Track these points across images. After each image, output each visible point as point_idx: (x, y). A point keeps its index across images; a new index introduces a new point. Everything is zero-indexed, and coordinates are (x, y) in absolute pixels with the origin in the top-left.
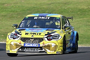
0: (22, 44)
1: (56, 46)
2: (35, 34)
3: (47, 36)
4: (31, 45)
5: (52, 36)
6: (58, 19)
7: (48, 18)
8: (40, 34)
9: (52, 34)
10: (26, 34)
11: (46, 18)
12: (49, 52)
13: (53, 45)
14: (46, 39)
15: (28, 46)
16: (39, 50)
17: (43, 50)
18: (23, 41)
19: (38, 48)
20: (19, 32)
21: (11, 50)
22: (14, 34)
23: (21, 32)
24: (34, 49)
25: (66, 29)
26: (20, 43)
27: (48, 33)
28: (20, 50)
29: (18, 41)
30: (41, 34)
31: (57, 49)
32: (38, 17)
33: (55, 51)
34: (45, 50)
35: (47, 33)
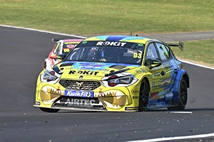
0: (62, 90)
1: (124, 97)
2: (87, 73)
3: (107, 78)
4: (78, 94)
5: (117, 77)
6: (140, 47)
7: (123, 44)
8: (96, 73)
9: (119, 75)
10: (71, 72)
11: (118, 45)
12: (110, 107)
13: (119, 94)
14: (106, 83)
15: (73, 95)
16: (93, 102)
17: (100, 104)
18: (63, 85)
19: (90, 99)
20: (60, 68)
21: (43, 101)
22: (50, 73)
23: (62, 69)
24: (84, 102)
25: (153, 65)
26: (58, 90)
27: (112, 71)
28: (59, 102)
29: (54, 86)
30: (98, 74)
31: (127, 103)
32: (104, 41)
33: (122, 106)
34: (104, 103)
35: (108, 73)
